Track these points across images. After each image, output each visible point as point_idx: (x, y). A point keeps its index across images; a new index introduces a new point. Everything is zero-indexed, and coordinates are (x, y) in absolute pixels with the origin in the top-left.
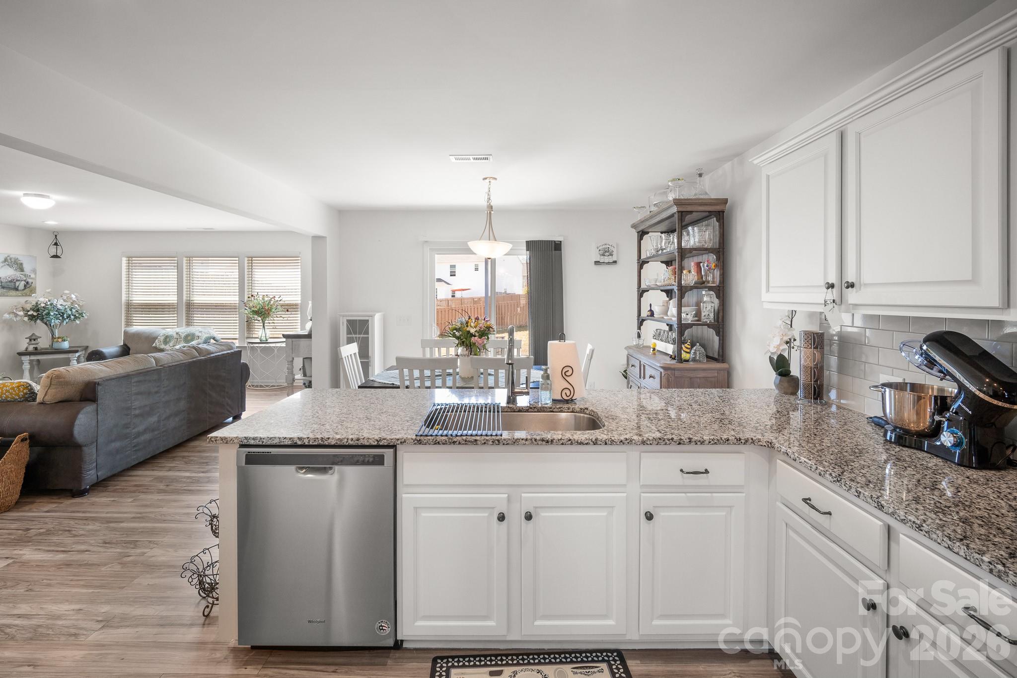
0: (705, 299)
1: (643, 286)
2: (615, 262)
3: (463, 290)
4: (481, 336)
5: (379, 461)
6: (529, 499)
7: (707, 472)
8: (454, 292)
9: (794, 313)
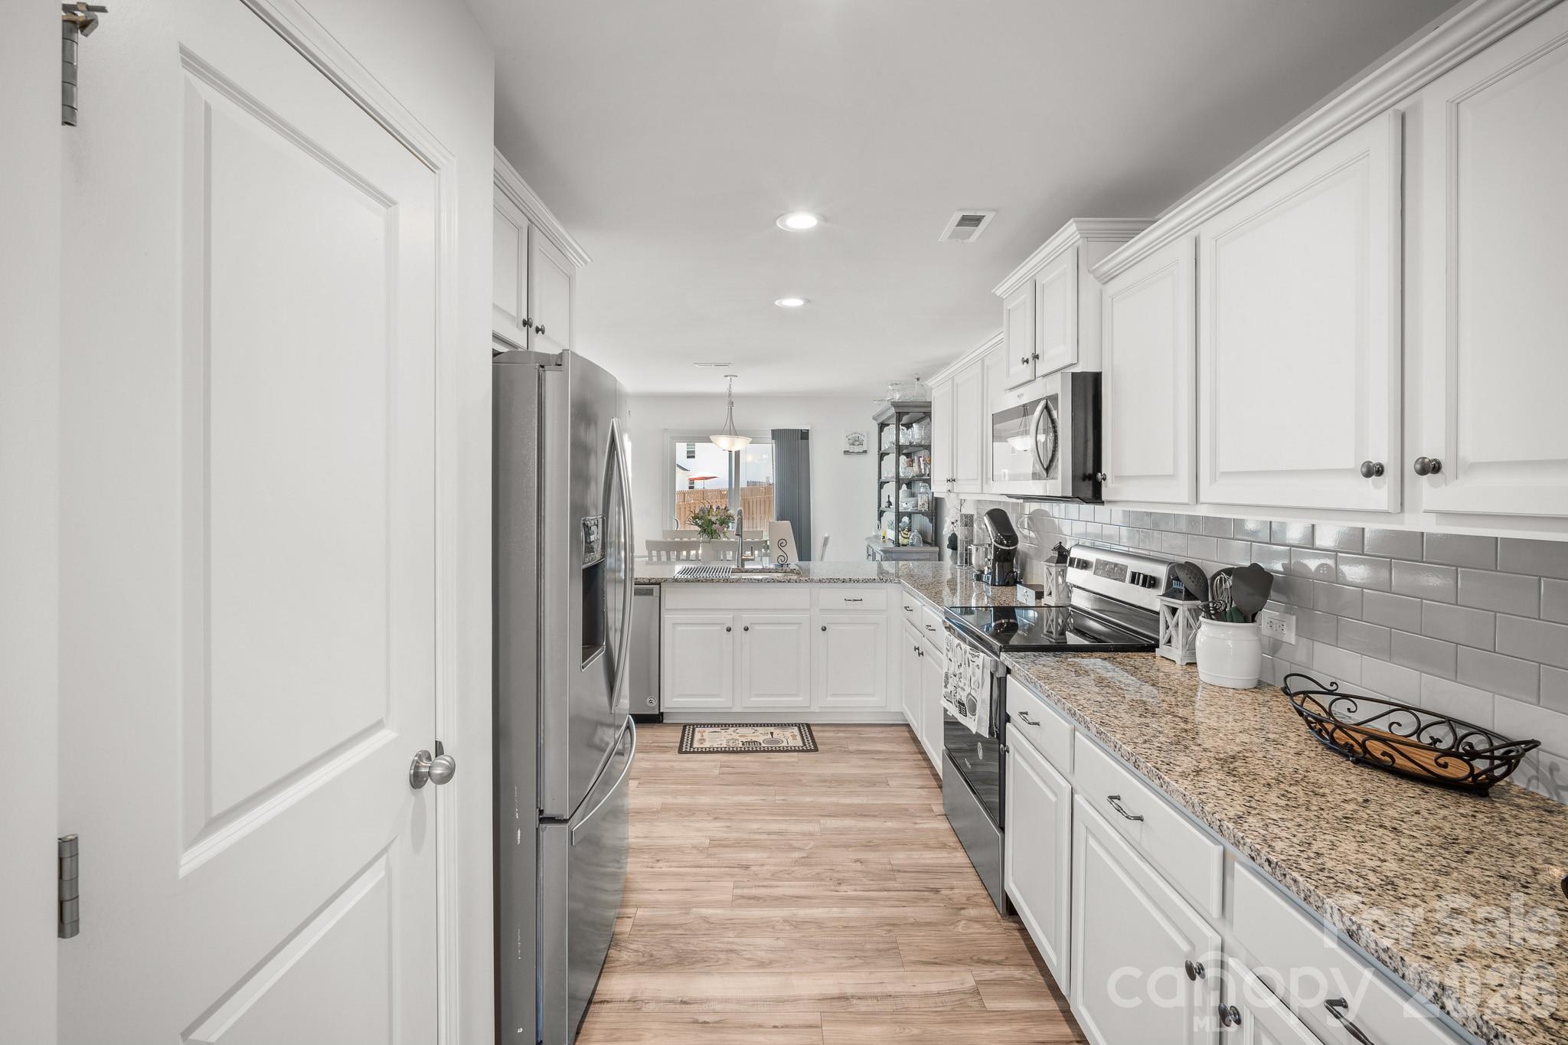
0: (922, 490)
1: (883, 478)
2: (865, 452)
3: (706, 478)
4: (721, 524)
5: (650, 593)
6: (747, 619)
7: (861, 600)
8: (692, 481)
9: (963, 501)
